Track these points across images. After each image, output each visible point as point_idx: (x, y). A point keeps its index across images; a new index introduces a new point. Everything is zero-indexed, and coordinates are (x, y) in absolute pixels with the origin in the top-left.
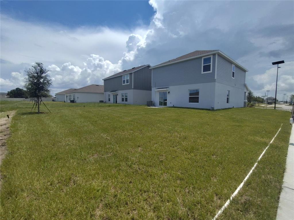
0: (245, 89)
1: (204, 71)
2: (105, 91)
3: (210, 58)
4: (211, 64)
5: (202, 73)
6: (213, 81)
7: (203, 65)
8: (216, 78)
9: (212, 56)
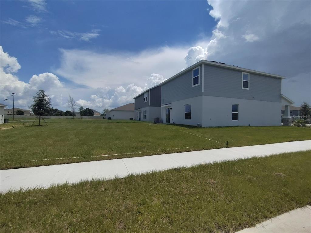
1: (194, 85)
2: (135, 109)
3: (198, 69)
4: (199, 76)
5: (193, 86)
6: (201, 94)
7: (193, 78)
8: (203, 91)
9: (199, 66)
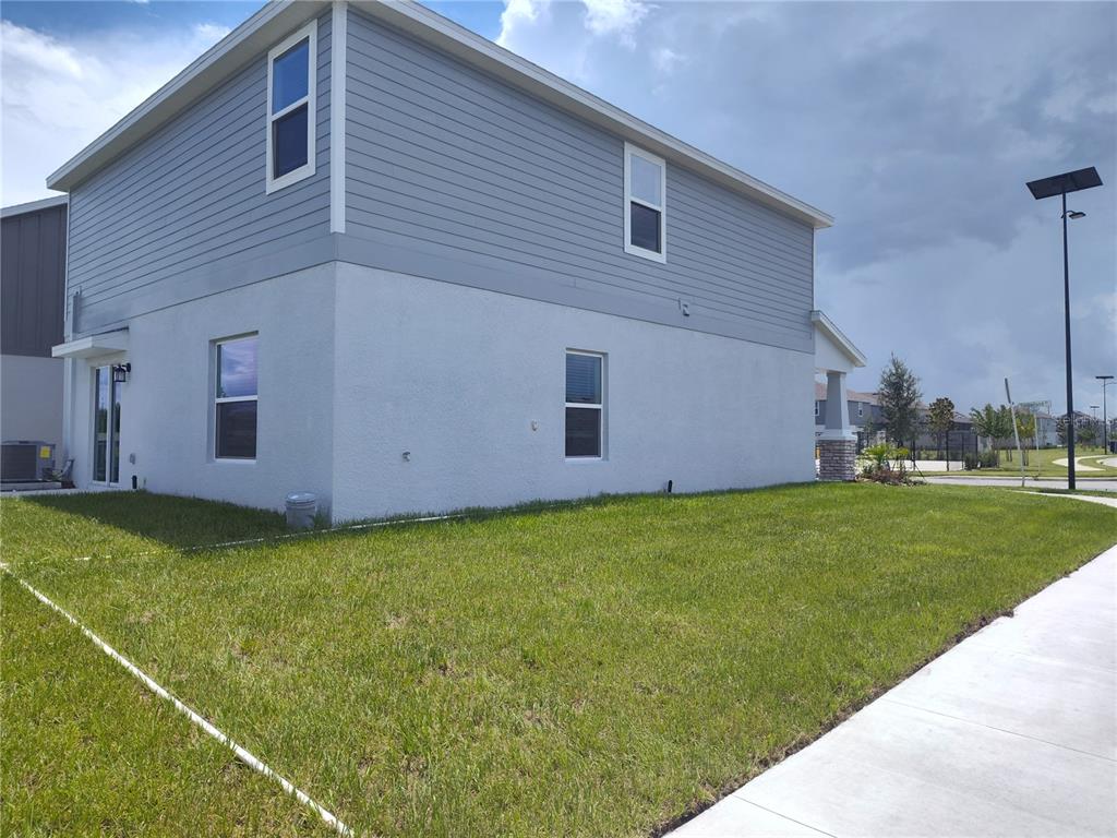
0: (821, 345)
1: (278, 174)
3: (303, 48)
4: (311, 99)
5: (272, 185)
6: (328, 251)
7: (271, 118)
8: (338, 223)
9: (315, 24)
